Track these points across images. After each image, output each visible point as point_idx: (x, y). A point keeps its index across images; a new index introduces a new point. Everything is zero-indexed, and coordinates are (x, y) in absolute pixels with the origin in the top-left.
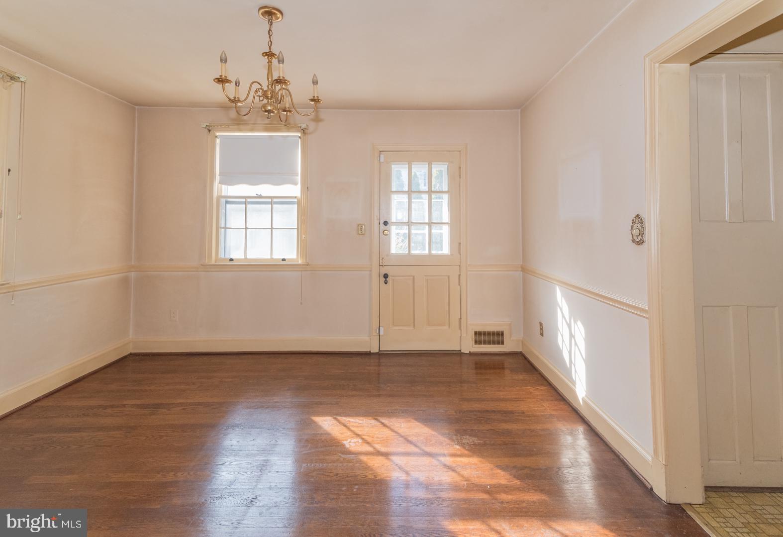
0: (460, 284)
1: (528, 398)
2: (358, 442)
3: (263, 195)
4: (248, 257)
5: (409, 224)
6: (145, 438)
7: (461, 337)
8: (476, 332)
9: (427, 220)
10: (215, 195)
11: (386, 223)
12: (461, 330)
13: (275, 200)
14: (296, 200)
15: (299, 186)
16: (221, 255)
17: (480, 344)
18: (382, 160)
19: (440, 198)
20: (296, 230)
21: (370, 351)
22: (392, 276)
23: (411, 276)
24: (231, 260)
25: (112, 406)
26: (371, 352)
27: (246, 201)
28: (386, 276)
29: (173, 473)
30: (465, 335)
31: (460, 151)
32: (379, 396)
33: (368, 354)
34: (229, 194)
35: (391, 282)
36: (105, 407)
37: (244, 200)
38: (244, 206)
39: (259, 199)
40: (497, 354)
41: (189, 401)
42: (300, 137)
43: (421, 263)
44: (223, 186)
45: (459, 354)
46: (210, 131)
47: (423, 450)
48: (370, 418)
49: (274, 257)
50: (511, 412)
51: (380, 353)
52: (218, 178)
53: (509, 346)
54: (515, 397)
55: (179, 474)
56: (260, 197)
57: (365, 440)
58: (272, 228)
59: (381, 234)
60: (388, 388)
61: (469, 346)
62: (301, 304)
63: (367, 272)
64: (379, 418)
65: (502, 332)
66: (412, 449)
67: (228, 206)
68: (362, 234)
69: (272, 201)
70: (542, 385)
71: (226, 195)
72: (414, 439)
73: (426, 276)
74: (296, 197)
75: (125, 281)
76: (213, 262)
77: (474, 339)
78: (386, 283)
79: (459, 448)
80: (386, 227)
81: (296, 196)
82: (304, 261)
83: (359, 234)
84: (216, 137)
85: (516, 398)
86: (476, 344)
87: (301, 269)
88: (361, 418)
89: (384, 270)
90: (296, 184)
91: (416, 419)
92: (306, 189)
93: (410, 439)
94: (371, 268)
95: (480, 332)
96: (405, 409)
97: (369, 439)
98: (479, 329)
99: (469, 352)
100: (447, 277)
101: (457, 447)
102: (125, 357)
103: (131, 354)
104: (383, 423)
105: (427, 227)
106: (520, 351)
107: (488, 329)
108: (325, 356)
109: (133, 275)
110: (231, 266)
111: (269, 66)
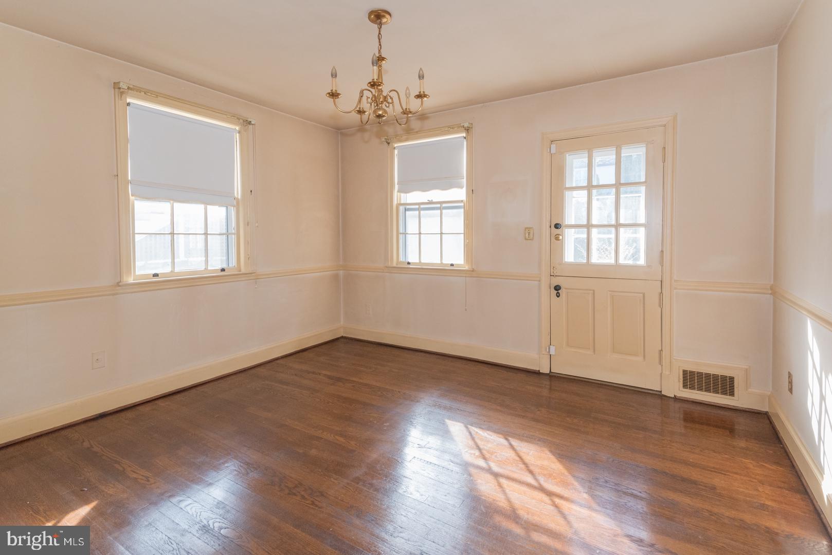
0: (661, 305)
1: (736, 473)
2: (474, 454)
3: (434, 201)
4: (422, 262)
5: (589, 226)
6: (319, 400)
7: (661, 374)
8: (685, 372)
9: (613, 222)
10: (395, 203)
11: (557, 226)
12: (662, 366)
13: (444, 205)
14: (462, 204)
15: (464, 189)
16: (402, 259)
17: (692, 388)
18: (553, 151)
19: (636, 192)
20: (463, 235)
21: (539, 371)
22: (566, 289)
23: (590, 290)
24: (409, 263)
25: (314, 373)
26: (541, 371)
27: (420, 207)
28: (557, 288)
29: (321, 431)
30: (668, 373)
31: (665, 126)
32: (523, 417)
33: (537, 373)
34: (408, 202)
35: (564, 295)
36: (309, 372)
37: (417, 207)
38: (417, 212)
39: (430, 205)
40: (721, 407)
41: (361, 381)
42: (465, 138)
43: (603, 274)
44: (402, 195)
45: (659, 395)
46: (389, 143)
47: (540, 485)
48: (500, 436)
49: (444, 262)
50: (695, 483)
51: (550, 374)
52: (396, 187)
53: (741, 399)
54: (712, 466)
55: (325, 433)
56: (431, 202)
57: (483, 455)
58: (441, 233)
59: (553, 239)
60: (538, 412)
61: (673, 388)
62: (466, 310)
63: (535, 282)
64: (510, 439)
65: (732, 379)
66: (529, 479)
67: (407, 212)
68: (530, 240)
69: (441, 206)
70: (777, 463)
71: (405, 202)
72: (536, 470)
73: (610, 291)
74: (462, 201)
75: (336, 277)
76: (395, 265)
77: (682, 380)
78: (558, 297)
79: (587, 498)
80: (557, 231)
81: (461, 199)
82: (470, 267)
83: (526, 239)
84: (395, 148)
85: (714, 468)
86: (685, 386)
87: (465, 275)
88: (491, 433)
89: (556, 281)
90: (462, 187)
91: (551, 451)
92: (471, 192)
93: (532, 468)
94: (540, 277)
95: (692, 373)
96: (545, 437)
97: (487, 455)
98: (689, 368)
99: (673, 396)
100: (642, 295)
101: (585, 496)
102: (337, 339)
103: (342, 337)
104: (510, 444)
105: (613, 230)
106: (766, 410)
107: (704, 370)
108: (490, 366)
109: (341, 273)
110: (407, 269)
111: (379, 70)
